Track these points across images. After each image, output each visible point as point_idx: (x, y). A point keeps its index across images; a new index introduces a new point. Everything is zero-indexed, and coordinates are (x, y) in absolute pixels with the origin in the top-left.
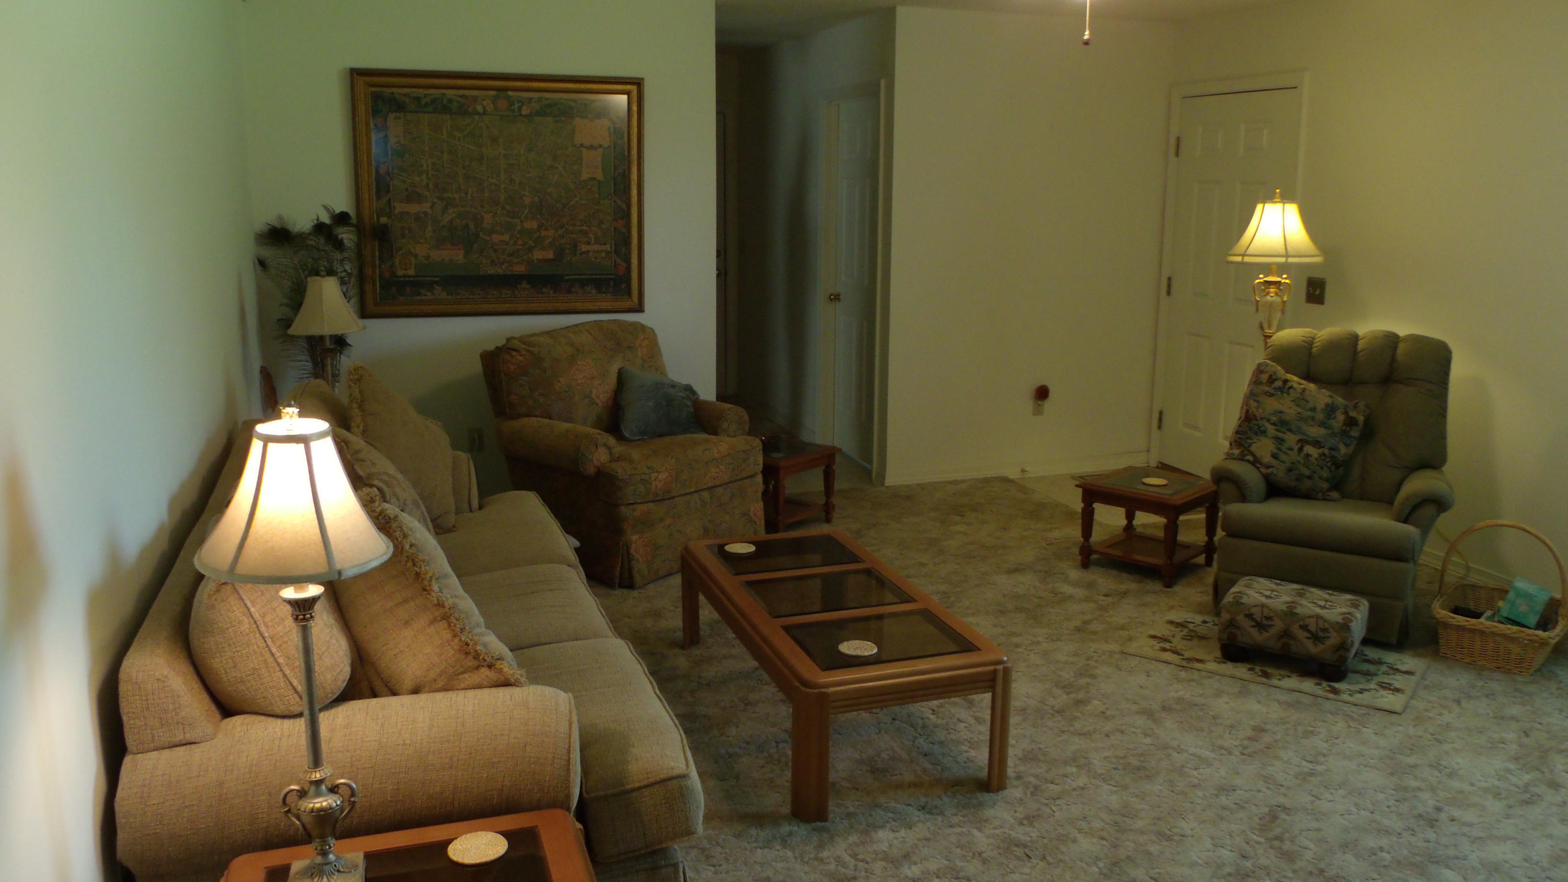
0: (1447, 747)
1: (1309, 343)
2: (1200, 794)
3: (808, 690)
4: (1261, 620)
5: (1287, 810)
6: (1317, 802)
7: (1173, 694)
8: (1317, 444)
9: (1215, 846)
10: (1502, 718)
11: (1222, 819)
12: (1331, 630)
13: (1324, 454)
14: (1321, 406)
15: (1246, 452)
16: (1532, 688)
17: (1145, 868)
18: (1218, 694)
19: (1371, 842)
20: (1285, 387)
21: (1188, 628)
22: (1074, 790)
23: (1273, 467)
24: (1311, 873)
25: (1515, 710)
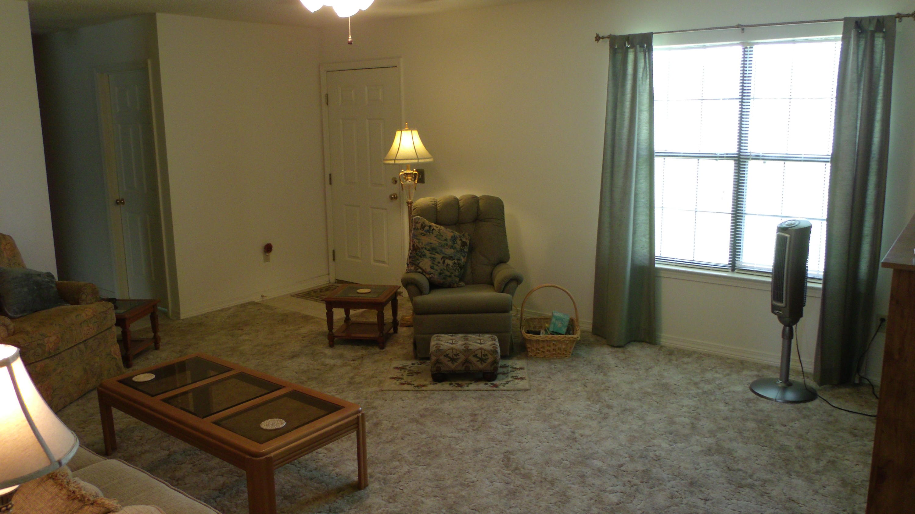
0: (559, 401)
1: (435, 205)
2: (468, 457)
3: (258, 459)
4: (453, 357)
5: (512, 453)
6: (522, 445)
7: (421, 407)
8: (451, 258)
9: (491, 482)
10: (571, 381)
11: (485, 467)
12: (489, 355)
13: (455, 263)
14: (449, 238)
15: (417, 268)
16: (574, 363)
17: (466, 505)
18: (442, 401)
19: (556, 457)
20: (430, 230)
21: (407, 369)
22: (405, 474)
23: (432, 273)
24: (541, 481)
25: (574, 376)
